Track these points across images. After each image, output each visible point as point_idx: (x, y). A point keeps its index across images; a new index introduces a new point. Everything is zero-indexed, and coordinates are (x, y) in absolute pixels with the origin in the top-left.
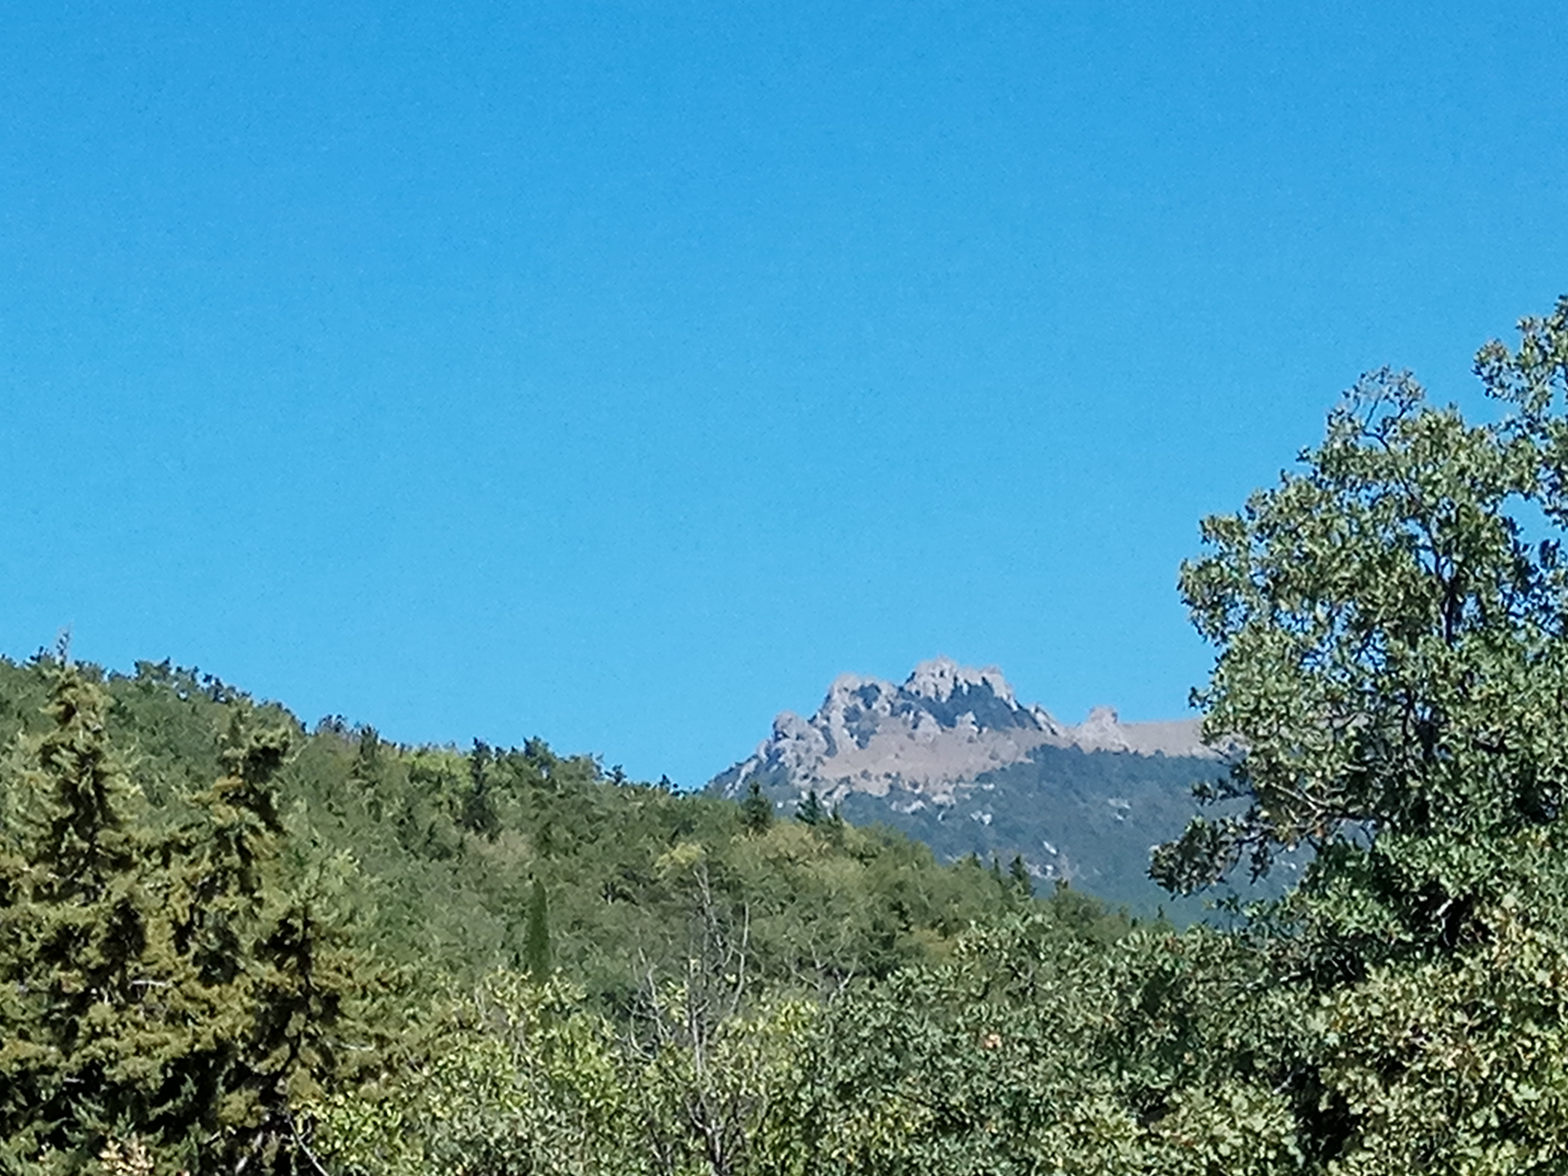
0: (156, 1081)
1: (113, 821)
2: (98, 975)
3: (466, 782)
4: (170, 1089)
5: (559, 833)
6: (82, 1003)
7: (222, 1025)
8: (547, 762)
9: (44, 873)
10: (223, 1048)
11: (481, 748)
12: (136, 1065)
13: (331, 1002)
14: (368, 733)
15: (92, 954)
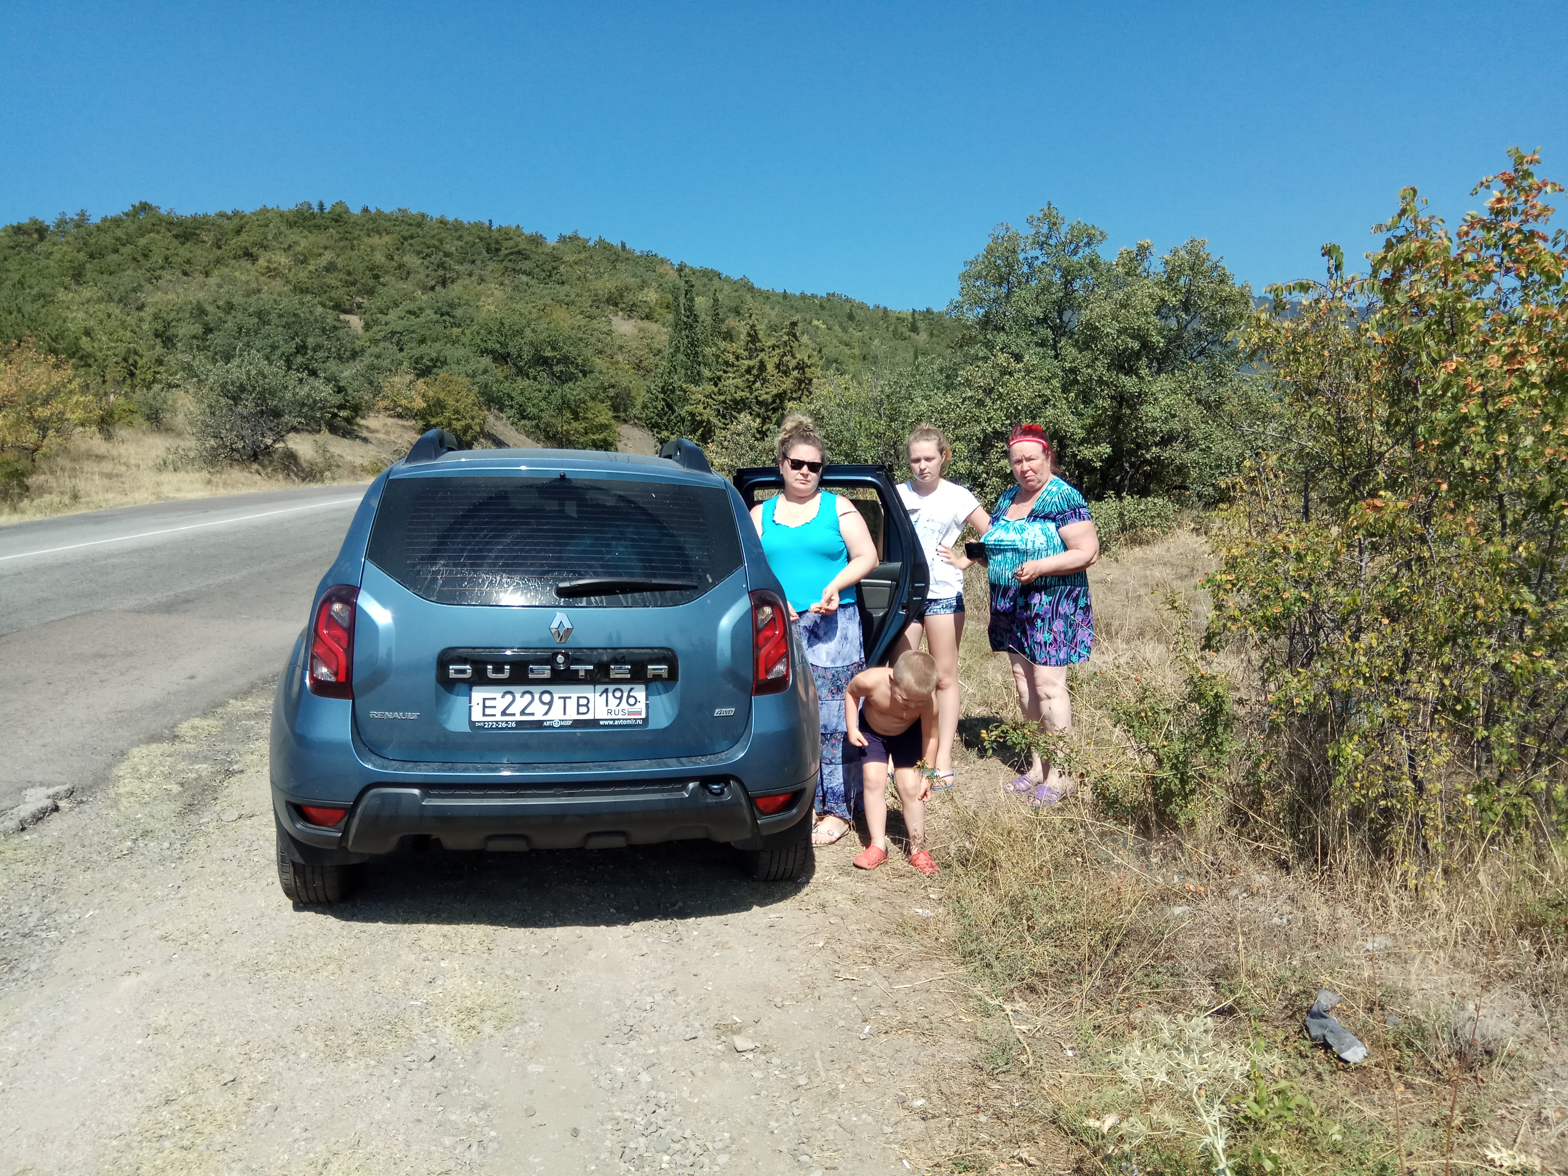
0: (770, 400)
1: (760, 341)
2: (757, 376)
3: (911, 320)
4: (774, 402)
5: (935, 332)
6: (754, 382)
7: (784, 387)
8: (932, 313)
9: (746, 353)
10: (785, 392)
11: (914, 311)
12: (765, 397)
13: (810, 380)
14: (885, 309)
15: (755, 372)
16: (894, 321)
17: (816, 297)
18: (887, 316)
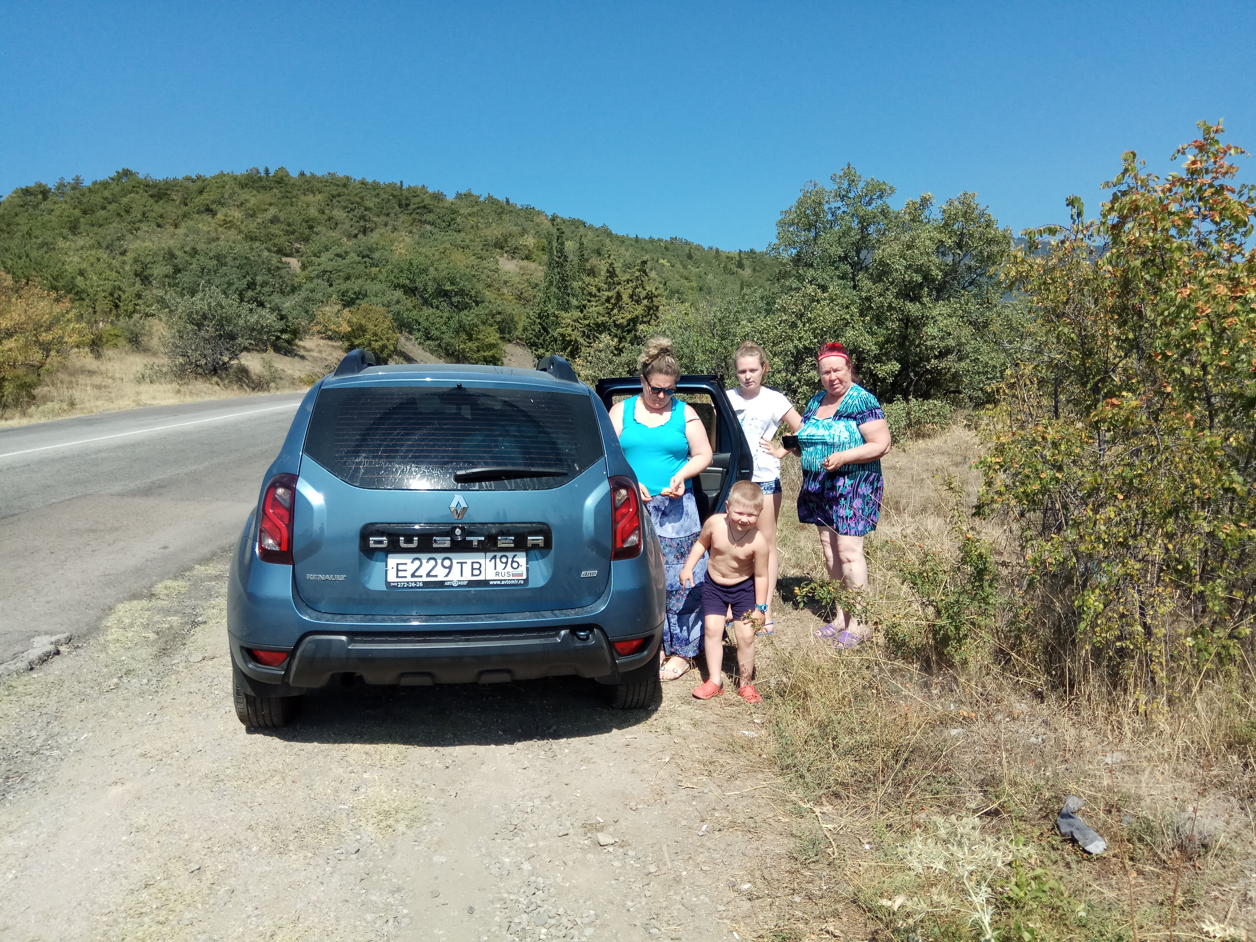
0: (625, 323)
1: (617, 276)
2: (615, 305)
3: (738, 258)
4: (628, 325)
5: (757, 268)
6: (612, 309)
7: (636, 313)
8: (755, 253)
9: (606, 286)
10: (637, 317)
11: (740, 251)
12: (621, 321)
13: (657, 307)
14: (717, 250)
15: (613, 301)
16: (724, 259)
17: (662, 241)
18: (719, 256)
